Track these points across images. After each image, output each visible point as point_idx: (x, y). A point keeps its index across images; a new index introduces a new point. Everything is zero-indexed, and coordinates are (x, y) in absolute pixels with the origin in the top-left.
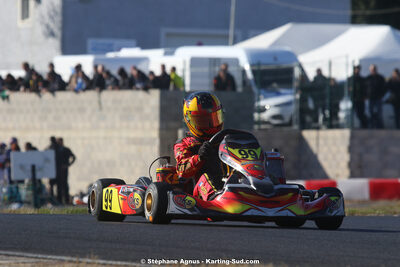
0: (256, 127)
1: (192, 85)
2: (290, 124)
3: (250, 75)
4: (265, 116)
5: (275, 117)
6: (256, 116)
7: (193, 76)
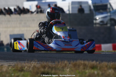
0: (94, 26)
1: (72, 11)
2: (107, 24)
3: (92, 7)
4: (98, 21)
5: (101, 22)
6: (95, 21)
7: (72, 8)
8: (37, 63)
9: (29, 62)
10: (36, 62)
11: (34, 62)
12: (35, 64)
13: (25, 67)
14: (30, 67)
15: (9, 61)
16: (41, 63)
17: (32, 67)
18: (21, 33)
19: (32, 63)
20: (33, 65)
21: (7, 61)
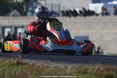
8: (101, 66)
9: (93, 65)
10: (100, 64)
11: (98, 65)
12: (99, 67)
13: (89, 70)
14: (93, 70)
15: (73, 64)
16: (105, 66)
17: (96, 69)
18: (86, 35)
19: (96, 65)
20: (97, 67)
21: (71, 63)
